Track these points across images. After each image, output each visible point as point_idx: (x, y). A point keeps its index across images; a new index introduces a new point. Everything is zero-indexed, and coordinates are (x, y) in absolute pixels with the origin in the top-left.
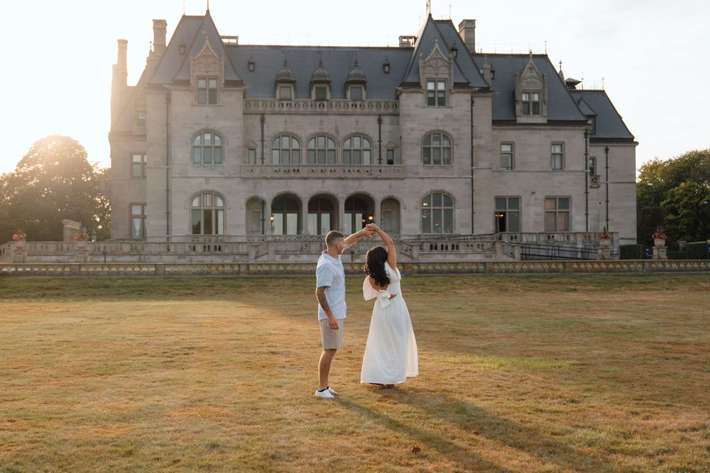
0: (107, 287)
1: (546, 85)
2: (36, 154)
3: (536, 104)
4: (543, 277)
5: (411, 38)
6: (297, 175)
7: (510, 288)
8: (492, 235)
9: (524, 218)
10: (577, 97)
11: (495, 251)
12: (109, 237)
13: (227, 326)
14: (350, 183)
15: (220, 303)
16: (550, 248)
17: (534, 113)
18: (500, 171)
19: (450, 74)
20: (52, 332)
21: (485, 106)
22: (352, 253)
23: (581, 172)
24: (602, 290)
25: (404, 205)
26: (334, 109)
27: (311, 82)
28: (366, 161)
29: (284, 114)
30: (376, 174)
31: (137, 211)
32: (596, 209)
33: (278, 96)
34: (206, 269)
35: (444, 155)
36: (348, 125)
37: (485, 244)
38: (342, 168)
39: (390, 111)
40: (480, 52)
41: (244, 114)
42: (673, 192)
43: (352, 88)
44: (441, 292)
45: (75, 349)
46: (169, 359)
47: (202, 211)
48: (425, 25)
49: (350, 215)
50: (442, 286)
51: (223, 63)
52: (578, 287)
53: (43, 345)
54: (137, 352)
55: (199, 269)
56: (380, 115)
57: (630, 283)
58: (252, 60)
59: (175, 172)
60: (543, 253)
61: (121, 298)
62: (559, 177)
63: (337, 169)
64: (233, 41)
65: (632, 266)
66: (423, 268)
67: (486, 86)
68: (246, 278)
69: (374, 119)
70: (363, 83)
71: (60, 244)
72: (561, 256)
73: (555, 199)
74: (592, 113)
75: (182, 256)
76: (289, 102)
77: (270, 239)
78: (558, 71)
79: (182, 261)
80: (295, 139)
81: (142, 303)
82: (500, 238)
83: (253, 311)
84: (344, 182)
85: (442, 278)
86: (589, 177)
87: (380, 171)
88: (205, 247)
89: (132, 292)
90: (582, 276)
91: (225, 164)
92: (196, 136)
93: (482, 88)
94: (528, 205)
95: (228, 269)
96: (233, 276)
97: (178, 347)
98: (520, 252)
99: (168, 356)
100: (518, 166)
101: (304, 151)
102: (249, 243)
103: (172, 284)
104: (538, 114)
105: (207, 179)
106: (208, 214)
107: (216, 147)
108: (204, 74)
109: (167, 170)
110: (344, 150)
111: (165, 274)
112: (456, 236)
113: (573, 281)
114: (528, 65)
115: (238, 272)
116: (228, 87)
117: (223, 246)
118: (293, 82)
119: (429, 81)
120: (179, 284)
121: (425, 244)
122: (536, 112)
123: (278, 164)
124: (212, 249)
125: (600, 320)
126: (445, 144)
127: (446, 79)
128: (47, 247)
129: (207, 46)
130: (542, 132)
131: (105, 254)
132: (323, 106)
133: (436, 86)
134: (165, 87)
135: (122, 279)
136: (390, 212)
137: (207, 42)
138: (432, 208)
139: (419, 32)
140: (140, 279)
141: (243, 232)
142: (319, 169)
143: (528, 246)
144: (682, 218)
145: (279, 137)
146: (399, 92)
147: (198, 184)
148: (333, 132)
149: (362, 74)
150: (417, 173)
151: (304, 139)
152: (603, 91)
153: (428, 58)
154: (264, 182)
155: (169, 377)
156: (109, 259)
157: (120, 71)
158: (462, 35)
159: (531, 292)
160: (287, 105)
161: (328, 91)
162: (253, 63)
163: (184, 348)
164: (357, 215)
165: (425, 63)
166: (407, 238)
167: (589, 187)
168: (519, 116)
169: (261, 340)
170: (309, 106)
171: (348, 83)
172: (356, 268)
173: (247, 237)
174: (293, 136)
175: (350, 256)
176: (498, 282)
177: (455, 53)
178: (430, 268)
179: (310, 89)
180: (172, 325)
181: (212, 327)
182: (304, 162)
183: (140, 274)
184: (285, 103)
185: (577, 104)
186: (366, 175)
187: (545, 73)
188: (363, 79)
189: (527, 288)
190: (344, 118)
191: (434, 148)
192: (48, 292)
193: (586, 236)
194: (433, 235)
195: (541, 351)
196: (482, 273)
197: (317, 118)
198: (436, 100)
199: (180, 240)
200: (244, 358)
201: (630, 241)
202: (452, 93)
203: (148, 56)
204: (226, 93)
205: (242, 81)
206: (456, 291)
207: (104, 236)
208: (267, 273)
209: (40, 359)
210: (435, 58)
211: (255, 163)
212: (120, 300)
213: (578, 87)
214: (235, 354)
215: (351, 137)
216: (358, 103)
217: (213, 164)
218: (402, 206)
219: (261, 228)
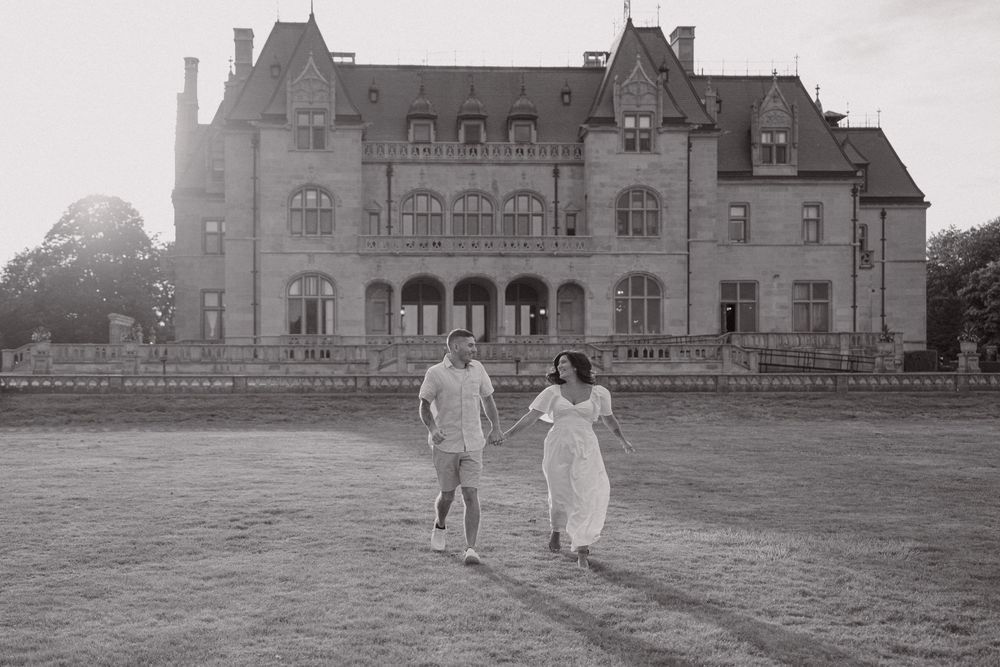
0: (163, 409)
1: (797, 120)
2: (72, 221)
3: (781, 148)
4: (805, 398)
5: (601, 54)
6: (438, 250)
7: (755, 414)
8: (716, 336)
9: (762, 313)
10: (841, 137)
11: (722, 359)
12: (172, 338)
13: (335, 473)
14: (514, 262)
15: (326, 435)
16: (801, 355)
17: (778, 161)
18: (727, 245)
19: (657, 106)
20: (63, 482)
21: (707, 152)
22: (518, 361)
23: (845, 245)
24: (894, 417)
25: (591, 293)
26: (491, 157)
27: (458, 117)
28: (537, 231)
29: (419, 164)
30: (551, 249)
31: (211, 300)
32: (868, 300)
33: (411, 138)
34: (307, 383)
35: (647, 221)
36: (512, 178)
37: (707, 349)
38: (502, 240)
39: (571, 158)
40: (700, 74)
41: (363, 163)
42: (977, 275)
43: (516, 126)
44: (653, 419)
45: (89, 513)
46: (239, 532)
47: (304, 303)
48: (621, 35)
49: (513, 308)
50: (653, 410)
51: (333, 90)
52: (857, 413)
53: (42, 505)
54: (189, 518)
55: (298, 384)
56: (556, 165)
57: (937, 407)
58: (374, 87)
59: (266, 245)
60: (790, 362)
61: (182, 426)
62: (814, 254)
63: (495, 241)
64: (348, 60)
65: (938, 381)
66: (624, 383)
67: (709, 122)
68: (365, 397)
69: (548, 171)
70: (533, 119)
71: (101, 347)
72: (816, 366)
73: (808, 285)
74: (862, 161)
75: (275, 365)
76: (427, 146)
77: (399, 341)
78: (814, 100)
79: (275, 372)
80: (435, 198)
81: (212, 435)
82: (729, 341)
83: (375, 448)
84: (505, 260)
85: (653, 398)
86: (857, 253)
87: (557, 245)
88: (307, 352)
89: (199, 416)
90: (863, 397)
91: (335, 234)
92: (296, 195)
93: (704, 125)
94: (769, 293)
95: (339, 383)
96: (347, 395)
97: (256, 510)
98: (758, 361)
99: (239, 527)
100: (755, 238)
101: (448, 216)
102: (370, 347)
103: (257, 405)
104: (785, 162)
105: (311, 256)
106: (311, 305)
107: (323, 211)
108: (307, 105)
109: (255, 242)
110: (505, 215)
111: (247, 392)
112: (664, 338)
113: (849, 403)
114: (771, 92)
115: (354, 389)
116: (340, 125)
117: (332, 351)
118: (433, 118)
119: (627, 116)
120: (268, 405)
121: (620, 349)
122: (782, 159)
123: (411, 235)
124: (317, 355)
125: (917, 468)
126: (650, 205)
127: (652, 112)
128: (83, 351)
129: (311, 66)
130: (790, 188)
131: (164, 361)
132: (476, 152)
133: (637, 123)
134: (250, 125)
135: (185, 398)
136: (570, 303)
137: (311, 60)
138: (630, 297)
139: (614, 45)
140: (210, 398)
141: (361, 331)
142: (470, 242)
143: (768, 352)
144: (990, 312)
145: (413, 196)
146: (583, 133)
147: (298, 264)
148: (489, 189)
149: (532, 105)
150: (609, 248)
151: (448, 199)
152: (880, 129)
153: (627, 82)
154: (391, 261)
155: (235, 568)
156: (170, 369)
157: (188, 102)
158: (676, 49)
159: (788, 420)
160: (424, 150)
161: (482, 129)
162: (376, 91)
163: (266, 512)
164: (522, 307)
165: (622, 89)
166: (593, 340)
167: (857, 267)
168: (758, 166)
169: (388, 497)
170: (456, 151)
171: (511, 119)
172: (526, 383)
173: (367, 338)
174: (432, 195)
175: (514, 366)
176: (738, 405)
177: (664, 74)
178: (635, 383)
179: (457, 129)
180: (251, 470)
181: (312, 475)
182: (448, 233)
183: (211, 390)
184: (421, 148)
185: (841, 146)
186: (537, 251)
187: (795, 104)
188: (533, 114)
189: (779, 415)
190: (505, 169)
191: (633, 212)
192: (75, 417)
193: (854, 339)
194: (633, 337)
195: (849, 522)
196: (712, 391)
197: (468, 170)
198: (639, 143)
199: (271, 342)
200: (360, 531)
201: (917, 345)
202: (660, 133)
203: (227, 80)
204: (337, 133)
205: (360, 116)
206: (674, 417)
207: (166, 337)
208: (395, 390)
209: (28, 531)
210: (636, 83)
211: (379, 233)
212: (180, 428)
213: (842, 124)
214: (347, 524)
215: (515, 196)
216: (525, 148)
217: (319, 234)
218: (587, 295)
219: (387, 326)
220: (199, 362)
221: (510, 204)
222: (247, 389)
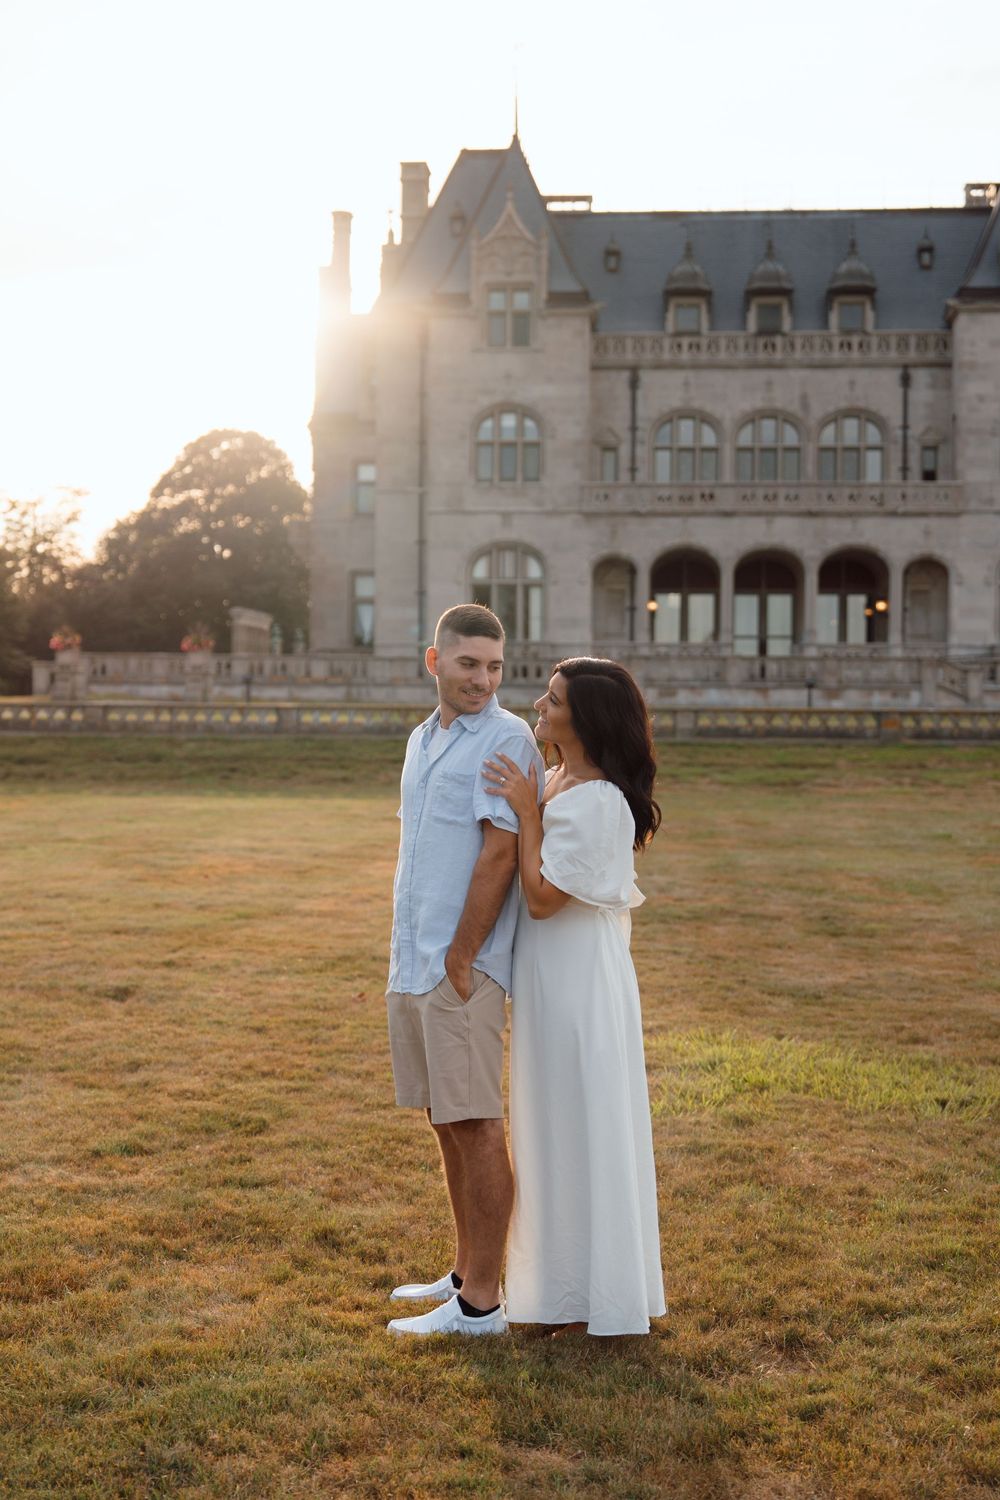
0: (157, 759)
2: (188, 470)
5: (990, 186)
6: (711, 507)
14: (833, 524)
25: (960, 576)
26: (798, 355)
27: (748, 292)
28: (873, 475)
29: (682, 367)
30: (893, 503)
31: (365, 588)
33: (670, 327)
36: (832, 389)
38: (815, 489)
39: (931, 355)
41: (594, 368)
43: (841, 304)
47: (496, 588)
49: (834, 599)
50: (970, 771)
51: (544, 252)
56: (906, 367)
58: (615, 247)
59: (436, 501)
63: (803, 491)
64: (581, 206)
66: (926, 724)
69: (892, 377)
70: (868, 292)
76: (695, 340)
77: (647, 651)
80: (708, 423)
84: (817, 521)
85: (973, 751)
87: (904, 496)
89: (211, 771)
91: (545, 482)
92: (484, 420)
101: (728, 453)
103: (308, 754)
105: (506, 516)
106: (508, 594)
107: (527, 445)
108: (502, 278)
109: (422, 496)
110: (822, 449)
111: (298, 732)
116: (555, 307)
118: (706, 294)
120: (325, 754)
123: (668, 482)
129: (510, 216)
132: (774, 347)
134: (416, 311)
135: (197, 740)
136: (926, 592)
137: (510, 207)
140: (237, 741)
141: (584, 635)
142: (762, 492)
145: (671, 420)
146: (952, 312)
147: (485, 528)
148: (794, 408)
149: (866, 269)
150: (991, 501)
151: (728, 425)
154: (633, 524)
157: (337, 279)
160: (690, 346)
161: (786, 310)
162: (617, 254)
164: (852, 598)
166: (963, 652)
170: (742, 347)
171: (834, 293)
173: (594, 646)
174: (702, 418)
179: (746, 308)
182: (728, 477)
183: (243, 729)
184: (685, 341)
186: (871, 507)
188: (868, 283)
190: (822, 375)
192: (18, 769)
197: (760, 376)
204: (551, 321)
205: (588, 293)
211: (616, 479)
215: (838, 417)
216: (855, 340)
217: (519, 481)
218: (953, 578)
219: (627, 629)
220: (324, 683)
221: (830, 431)
222: (299, 727)
